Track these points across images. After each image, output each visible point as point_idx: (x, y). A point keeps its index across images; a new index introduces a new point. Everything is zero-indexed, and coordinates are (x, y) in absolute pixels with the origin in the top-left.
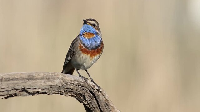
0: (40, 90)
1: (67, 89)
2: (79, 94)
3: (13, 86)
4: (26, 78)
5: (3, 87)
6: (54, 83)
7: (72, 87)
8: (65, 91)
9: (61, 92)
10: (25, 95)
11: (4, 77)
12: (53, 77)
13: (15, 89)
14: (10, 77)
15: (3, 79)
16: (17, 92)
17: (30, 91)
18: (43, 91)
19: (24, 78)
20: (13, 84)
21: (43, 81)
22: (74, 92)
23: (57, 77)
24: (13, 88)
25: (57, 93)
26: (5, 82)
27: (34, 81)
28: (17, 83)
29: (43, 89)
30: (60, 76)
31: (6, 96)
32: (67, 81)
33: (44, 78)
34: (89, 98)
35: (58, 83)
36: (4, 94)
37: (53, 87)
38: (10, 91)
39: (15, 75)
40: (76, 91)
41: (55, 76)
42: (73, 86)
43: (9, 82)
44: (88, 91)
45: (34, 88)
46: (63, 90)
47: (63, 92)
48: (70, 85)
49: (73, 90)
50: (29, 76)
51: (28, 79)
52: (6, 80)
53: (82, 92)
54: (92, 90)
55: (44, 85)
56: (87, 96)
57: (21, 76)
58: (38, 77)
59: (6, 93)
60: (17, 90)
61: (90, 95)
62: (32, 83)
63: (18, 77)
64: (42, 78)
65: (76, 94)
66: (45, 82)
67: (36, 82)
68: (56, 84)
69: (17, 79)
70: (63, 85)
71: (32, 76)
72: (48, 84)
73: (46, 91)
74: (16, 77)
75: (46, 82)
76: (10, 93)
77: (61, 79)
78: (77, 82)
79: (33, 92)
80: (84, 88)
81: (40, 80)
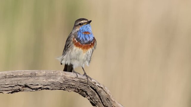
0: (42, 86)
1: (68, 85)
2: (81, 89)
3: (16, 82)
4: (29, 75)
5: (7, 84)
6: (56, 80)
7: (73, 84)
8: (66, 87)
9: (63, 88)
10: (28, 91)
11: (7, 74)
12: (54, 74)
13: (19, 85)
14: (13, 75)
15: (7, 76)
16: (20, 88)
17: (32, 87)
18: (46, 87)
19: (27, 75)
20: (16, 80)
21: (45, 78)
22: (75, 88)
23: (59, 74)
24: (17, 85)
25: (59, 88)
26: (9, 79)
27: (36, 78)
28: (20, 80)
29: (46, 85)
30: (62, 73)
31: (11, 91)
32: (68, 78)
33: (46, 76)
34: (90, 93)
35: (60, 80)
36: (8, 90)
37: (54, 83)
38: (14, 86)
39: (18, 73)
40: (77, 87)
41: (56, 73)
42: (74, 82)
43: (13, 79)
44: (89, 87)
45: (37, 84)
46: (65, 86)
47: (65, 87)
48: (71, 82)
49: (74, 86)
50: (32, 73)
51: (30, 77)
52: (9, 77)
53: (83, 88)
54: (93, 86)
55: (46, 81)
56: (89, 92)
57: (24, 73)
58: (40, 75)
59: (11, 88)
60: (20, 86)
61: (92, 91)
62: (35, 80)
63: (22, 75)
64: (44, 76)
65: (78, 89)
66: (46, 79)
67: (38, 79)
68: (57, 81)
69: (20, 76)
70: (64, 82)
71: (34, 74)
72: (49, 81)
73: (49, 87)
74: (19, 75)
75: (48, 79)
76: (14, 89)
77: (62, 76)
78: (78, 79)
79: (35, 88)
80: (85, 84)
81: (42, 78)
